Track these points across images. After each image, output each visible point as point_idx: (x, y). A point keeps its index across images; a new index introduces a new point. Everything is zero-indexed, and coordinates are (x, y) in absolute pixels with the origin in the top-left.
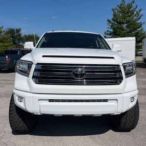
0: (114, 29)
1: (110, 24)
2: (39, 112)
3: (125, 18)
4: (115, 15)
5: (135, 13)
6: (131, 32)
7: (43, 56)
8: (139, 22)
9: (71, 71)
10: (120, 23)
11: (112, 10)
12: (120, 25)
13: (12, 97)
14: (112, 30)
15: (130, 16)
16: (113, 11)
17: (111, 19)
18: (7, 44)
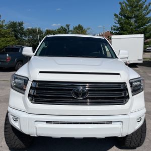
0: (121, 24)
1: (117, 19)
2: (35, 134)
3: (133, 13)
4: (122, 9)
5: (144, 6)
6: (139, 27)
7: (40, 72)
8: (148, 16)
9: (71, 90)
10: (128, 18)
11: (120, 3)
12: (128, 20)
13: (7, 116)
14: (118, 26)
15: (138, 10)
16: (120, 5)
17: (118, 14)
18: (9, 39)
